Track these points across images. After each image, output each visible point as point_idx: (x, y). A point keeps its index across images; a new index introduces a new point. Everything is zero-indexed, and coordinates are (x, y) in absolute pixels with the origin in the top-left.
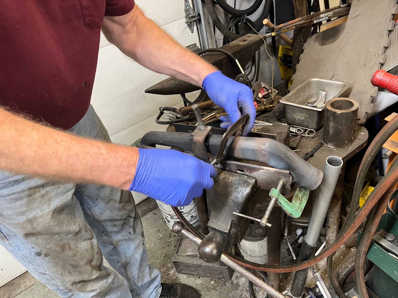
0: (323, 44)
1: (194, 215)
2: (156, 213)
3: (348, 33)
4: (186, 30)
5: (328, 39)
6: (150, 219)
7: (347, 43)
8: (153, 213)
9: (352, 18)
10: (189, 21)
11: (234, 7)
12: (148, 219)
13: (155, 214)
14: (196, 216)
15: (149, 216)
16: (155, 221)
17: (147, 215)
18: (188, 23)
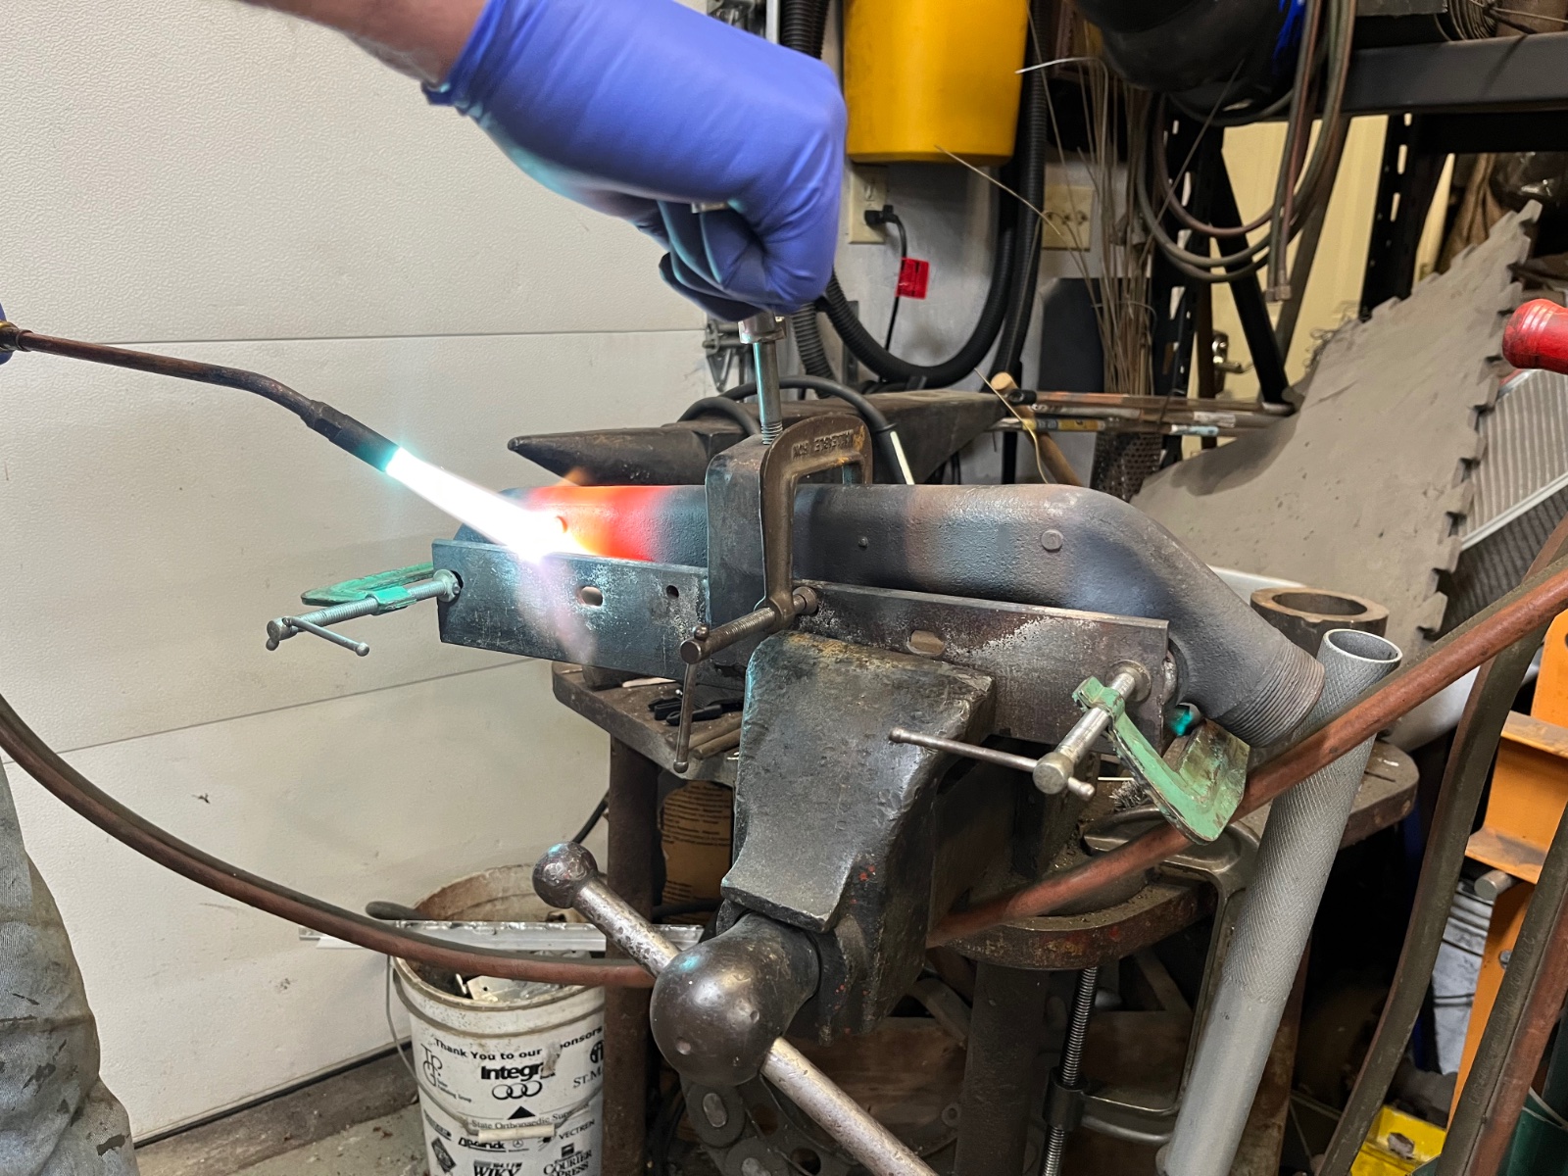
0: (1208, 490)
1: (580, 1142)
2: (389, 1130)
3: (1307, 445)
4: (700, 373)
5: (1228, 473)
6: (356, 1154)
7: (1304, 477)
8: (376, 1129)
9: (1321, 400)
10: (716, 343)
11: (882, 343)
12: (346, 1154)
13: (387, 1135)
14: (588, 1154)
15: (352, 1140)
16: (379, 1165)
17: (344, 1133)
18: (713, 347)
